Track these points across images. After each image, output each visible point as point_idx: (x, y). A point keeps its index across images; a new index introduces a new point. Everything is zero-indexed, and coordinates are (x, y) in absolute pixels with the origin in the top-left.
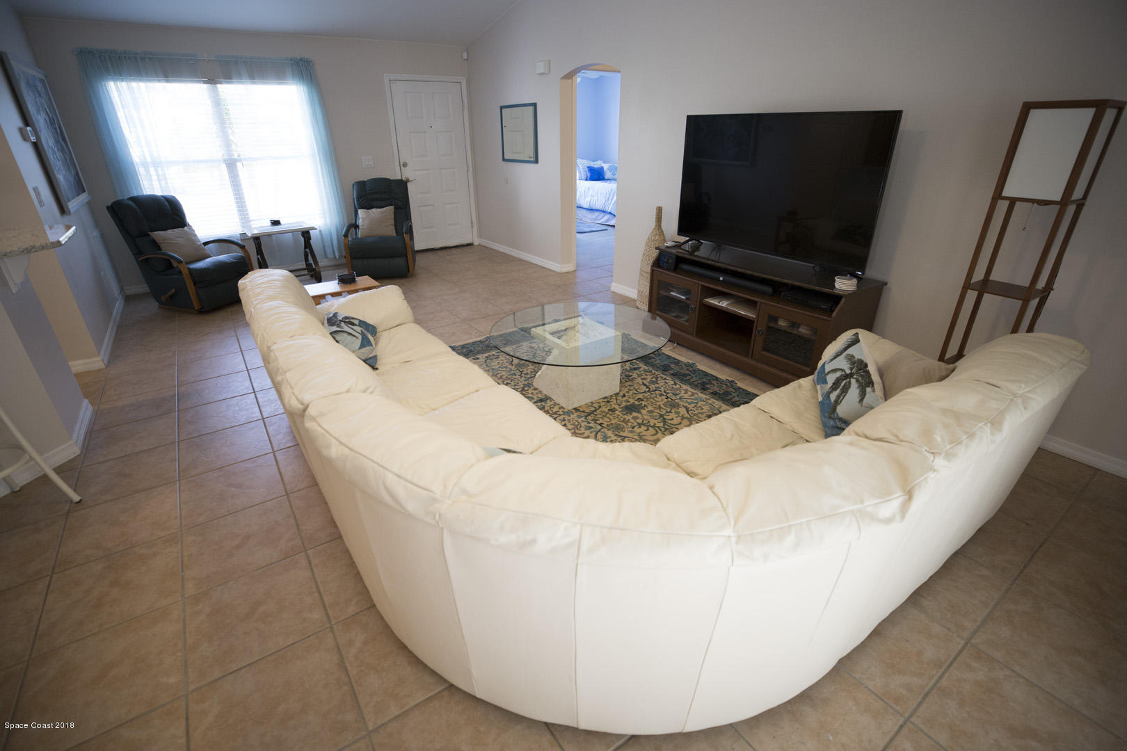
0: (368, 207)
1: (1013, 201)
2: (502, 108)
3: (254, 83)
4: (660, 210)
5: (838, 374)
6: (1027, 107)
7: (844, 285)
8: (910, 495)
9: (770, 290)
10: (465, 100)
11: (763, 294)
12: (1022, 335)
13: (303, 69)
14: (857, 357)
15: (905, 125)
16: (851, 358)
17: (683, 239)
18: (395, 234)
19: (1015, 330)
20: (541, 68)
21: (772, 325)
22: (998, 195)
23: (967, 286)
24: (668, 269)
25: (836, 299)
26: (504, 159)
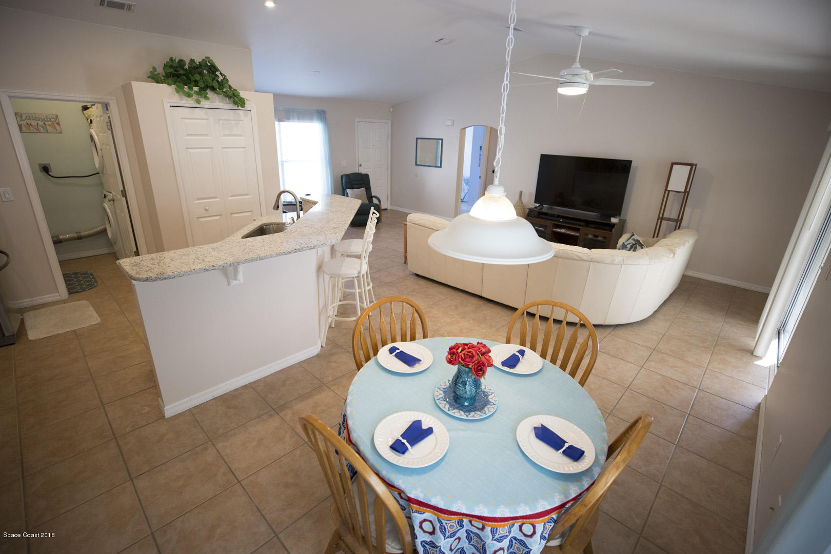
0: (352, 188)
1: (669, 191)
2: (417, 139)
3: (299, 122)
4: (521, 192)
5: (631, 244)
6: (673, 164)
7: (614, 220)
8: (674, 254)
9: (584, 224)
10: (390, 132)
11: (580, 225)
12: (677, 231)
13: (322, 115)
14: (636, 239)
15: (633, 164)
16: (634, 239)
17: (537, 205)
18: (368, 203)
19: (675, 230)
20: (449, 123)
21: (586, 237)
22: (666, 189)
23: (658, 219)
24: (534, 217)
25: (613, 225)
26: (416, 164)
